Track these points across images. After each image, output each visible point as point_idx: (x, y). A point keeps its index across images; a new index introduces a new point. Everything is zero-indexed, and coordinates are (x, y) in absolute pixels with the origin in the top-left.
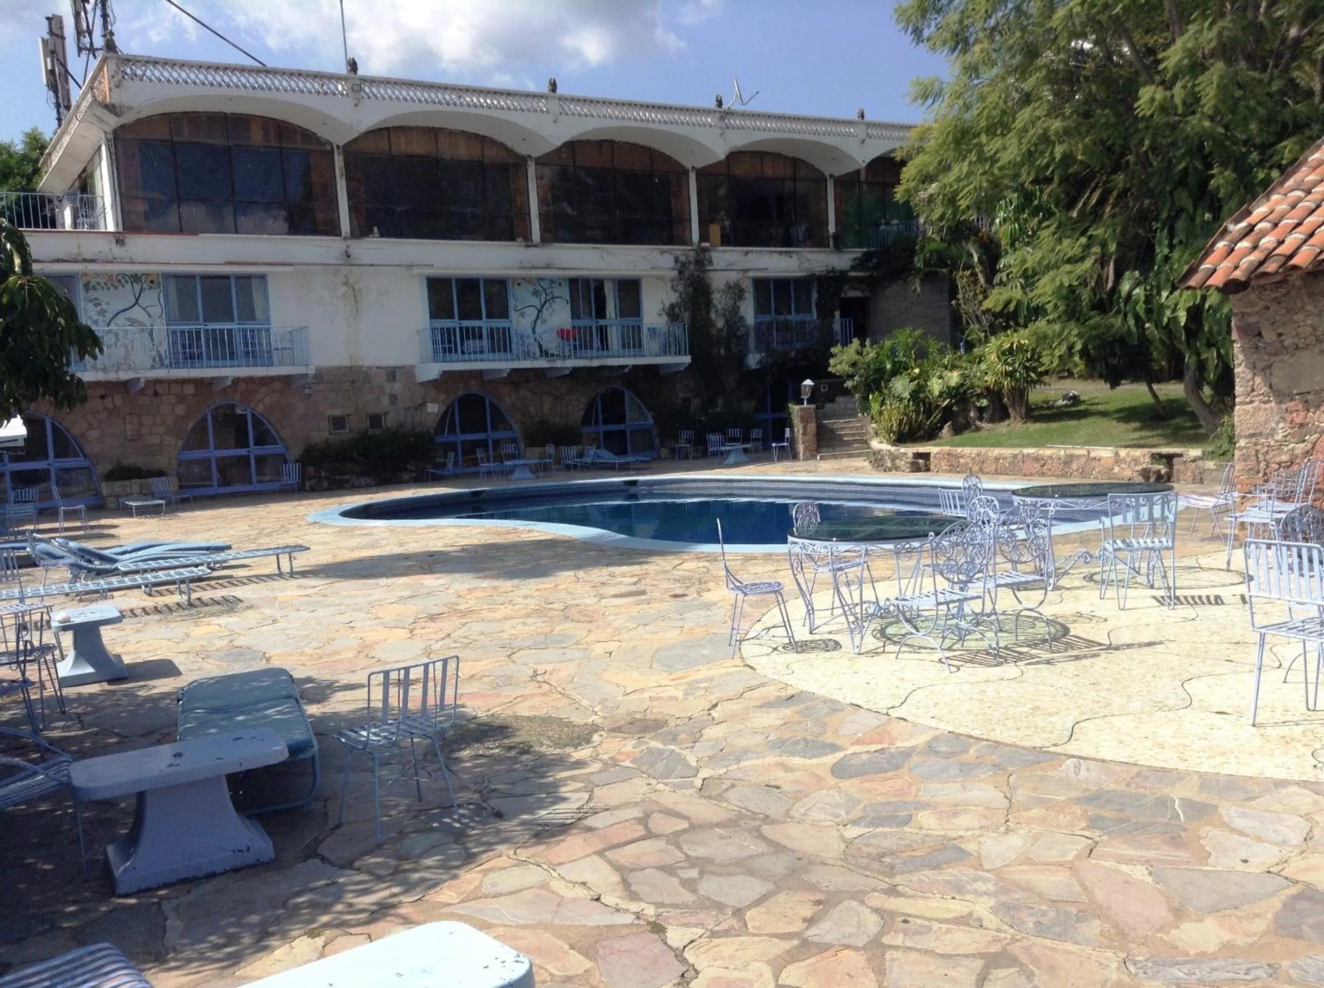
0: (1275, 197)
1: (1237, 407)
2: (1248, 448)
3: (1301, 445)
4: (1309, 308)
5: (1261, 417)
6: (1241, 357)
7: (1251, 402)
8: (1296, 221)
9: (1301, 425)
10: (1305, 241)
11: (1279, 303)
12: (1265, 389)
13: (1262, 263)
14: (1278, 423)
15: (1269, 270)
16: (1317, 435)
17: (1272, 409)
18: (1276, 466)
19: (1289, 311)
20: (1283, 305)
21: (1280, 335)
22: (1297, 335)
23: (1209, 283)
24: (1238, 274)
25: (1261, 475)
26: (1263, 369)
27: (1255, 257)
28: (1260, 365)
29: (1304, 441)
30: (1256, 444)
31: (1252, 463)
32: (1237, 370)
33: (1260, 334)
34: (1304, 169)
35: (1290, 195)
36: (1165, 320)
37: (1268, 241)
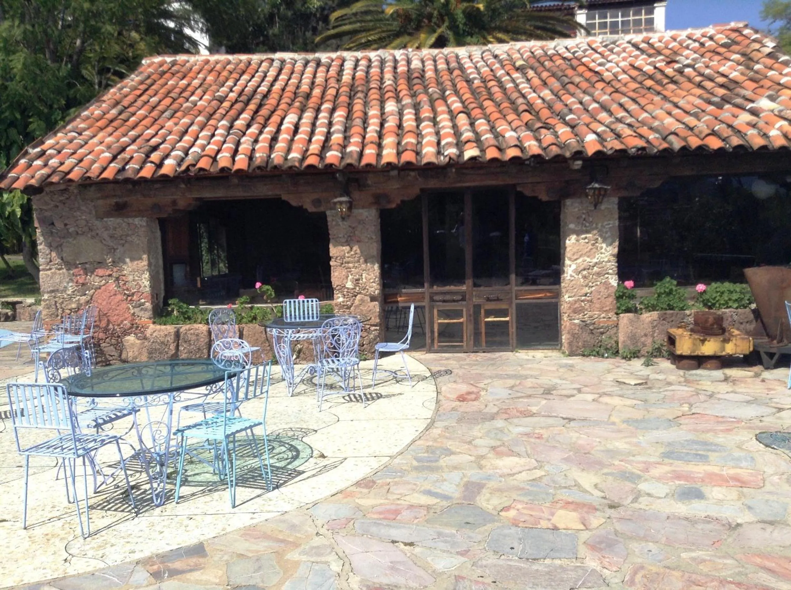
0: (60, 135)
1: (41, 273)
2: (50, 300)
3: (84, 297)
4: (83, 208)
5: (57, 279)
6: (42, 238)
7: (50, 269)
8: (72, 151)
9: (83, 284)
10: (77, 164)
11: (64, 203)
12: (58, 261)
13: (49, 176)
14: (68, 283)
15: (54, 181)
16: (93, 291)
17: (64, 274)
18: (68, 312)
19: (71, 209)
20: (67, 205)
21: (66, 225)
22: (77, 226)
23: (14, 186)
24: (33, 182)
25: (59, 317)
26: (57, 247)
27: (44, 171)
28: (54, 244)
29: (85, 295)
30: (55, 297)
31: (53, 310)
32: (39, 247)
33: (53, 224)
34: (78, 120)
35: (69, 134)
36: (7, 213)
37: (53, 162)
